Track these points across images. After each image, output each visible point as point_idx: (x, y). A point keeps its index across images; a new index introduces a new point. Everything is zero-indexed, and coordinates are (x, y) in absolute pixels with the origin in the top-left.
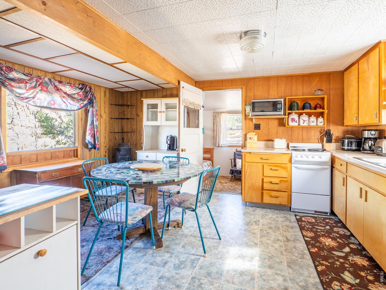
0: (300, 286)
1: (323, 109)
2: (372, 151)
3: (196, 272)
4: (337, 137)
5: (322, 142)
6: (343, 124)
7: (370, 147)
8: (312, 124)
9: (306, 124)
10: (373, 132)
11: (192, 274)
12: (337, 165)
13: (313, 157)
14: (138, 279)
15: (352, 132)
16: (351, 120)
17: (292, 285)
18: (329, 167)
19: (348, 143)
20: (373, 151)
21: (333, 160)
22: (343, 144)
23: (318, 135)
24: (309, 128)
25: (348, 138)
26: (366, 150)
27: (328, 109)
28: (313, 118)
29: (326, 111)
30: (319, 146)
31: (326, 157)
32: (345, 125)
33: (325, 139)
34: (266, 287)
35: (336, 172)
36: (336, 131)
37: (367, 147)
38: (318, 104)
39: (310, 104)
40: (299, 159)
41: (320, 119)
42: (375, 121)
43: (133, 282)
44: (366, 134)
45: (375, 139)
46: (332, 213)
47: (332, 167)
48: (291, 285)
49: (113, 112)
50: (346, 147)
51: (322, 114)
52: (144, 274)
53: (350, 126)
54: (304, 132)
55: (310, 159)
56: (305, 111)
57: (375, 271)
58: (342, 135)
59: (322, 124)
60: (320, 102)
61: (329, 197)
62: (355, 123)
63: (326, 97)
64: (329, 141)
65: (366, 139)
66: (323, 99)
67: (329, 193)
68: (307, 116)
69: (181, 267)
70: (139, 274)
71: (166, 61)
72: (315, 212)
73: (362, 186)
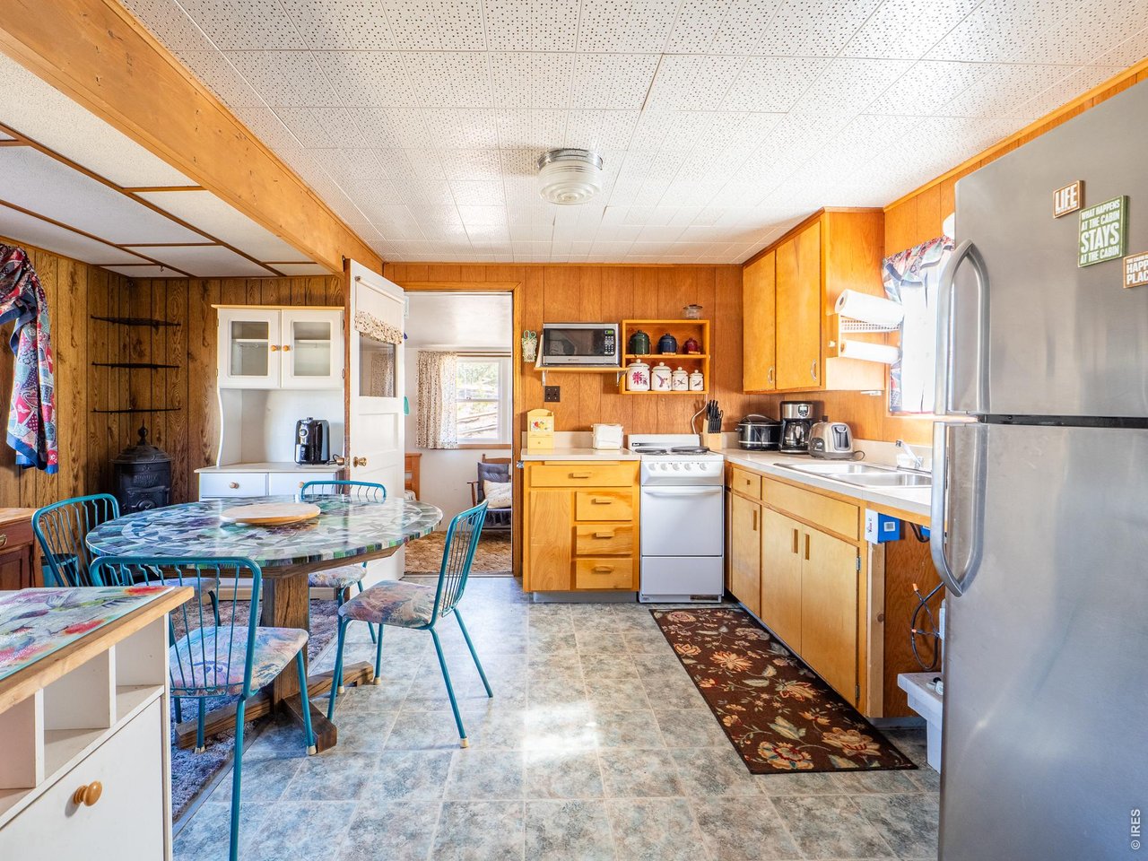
0: (698, 767)
1: (703, 352)
2: (803, 449)
3: (450, 790)
4: (730, 419)
5: (700, 430)
6: (740, 389)
7: (798, 441)
8: (682, 388)
9: (665, 388)
10: (803, 408)
11: (441, 797)
12: (737, 484)
13: (687, 467)
14: (288, 844)
15: (759, 408)
16: (759, 380)
17: (682, 769)
18: (720, 489)
19: (753, 432)
20: (805, 447)
21: (728, 472)
22: (742, 435)
23: (690, 415)
24: (672, 397)
25: (754, 421)
26: (788, 447)
27: (713, 352)
28: (681, 374)
29: (707, 357)
30: (692, 440)
31: (712, 465)
32: (745, 390)
33: (706, 423)
34: (629, 786)
35: (736, 501)
36: (729, 406)
37: (791, 440)
38: (691, 339)
39: (673, 339)
40: (658, 472)
41: (696, 377)
42: (809, 382)
43: (277, 856)
44: (791, 412)
45: (807, 424)
46: (729, 597)
47: (727, 489)
48: (679, 769)
49: (100, 343)
50: (749, 442)
51: (698, 365)
52: (303, 827)
53: (757, 393)
54: (662, 406)
55: (682, 472)
56: (665, 355)
57: (828, 706)
58: (738, 415)
59: (699, 388)
60: (695, 336)
61: (721, 560)
62: (768, 386)
63: (707, 323)
64: (715, 429)
65: (789, 422)
66: (701, 328)
67: (720, 551)
68: (668, 368)
69: (407, 786)
70: (290, 832)
71: (315, 198)
72: (693, 597)
73: (797, 525)
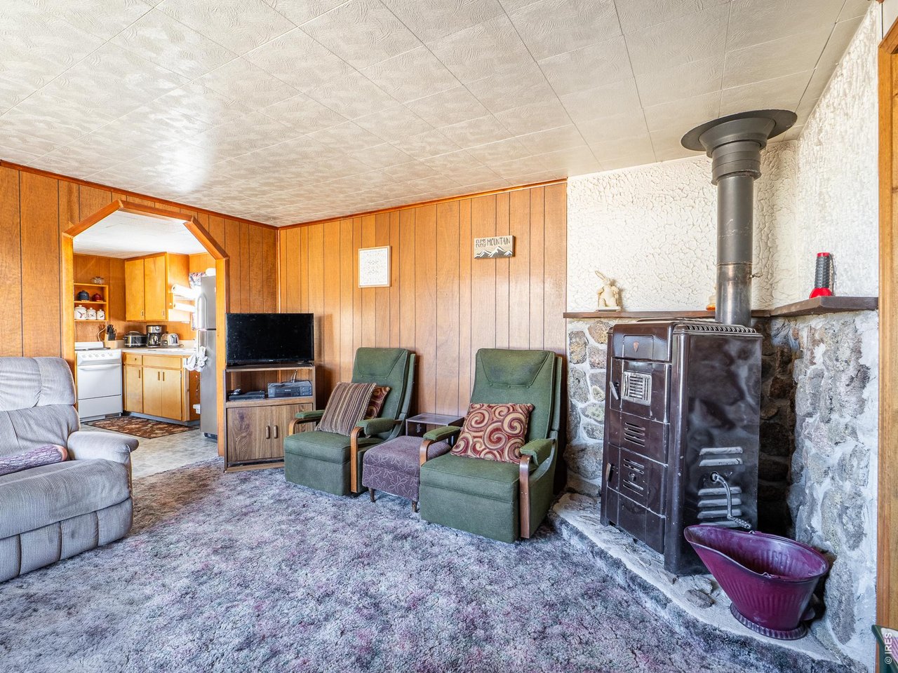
1: (105, 301)
2: (158, 345)
4: (119, 333)
5: (103, 339)
6: (124, 319)
7: (156, 342)
8: (93, 318)
9: (83, 318)
10: (157, 328)
12: (128, 361)
13: (103, 355)
15: (134, 328)
16: (135, 314)
18: (120, 365)
19: (132, 339)
20: (159, 345)
21: (124, 357)
22: (127, 341)
23: (97, 332)
24: (87, 323)
25: (133, 334)
26: (152, 345)
27: (109, 303)
28: (92, 311)
29: (107, 303)
30: (100, 344)
31: (116, 354)
32: (127, 319)
33: (107, 336)
35: (128, 369)
36: (119, 327)
37: (152, 342)
38: (97, 294)
39: (87, 293)
40: (87, 359)
41: (101, 313)
42: (162, 318)
44: (152, 330)
45: (160, 335)
46: (125, 413)
47: (123, 365)
50: (130, 344)
51: (101, 307)
53: (134, 321)
54: (79, 328)
55: (100, 358)
56: (83, 302)
58: (123, 331)
59: (103, 318)
60: (99, 293)
61: (120, 397)
62: (141, 318)
63: (107, 286)
64: (111, 338)
65: (151, 334)
66: (102, 289)
67: (120, 392)
68: (85, 308)
72: (106, 416)
73: (159, 370)
